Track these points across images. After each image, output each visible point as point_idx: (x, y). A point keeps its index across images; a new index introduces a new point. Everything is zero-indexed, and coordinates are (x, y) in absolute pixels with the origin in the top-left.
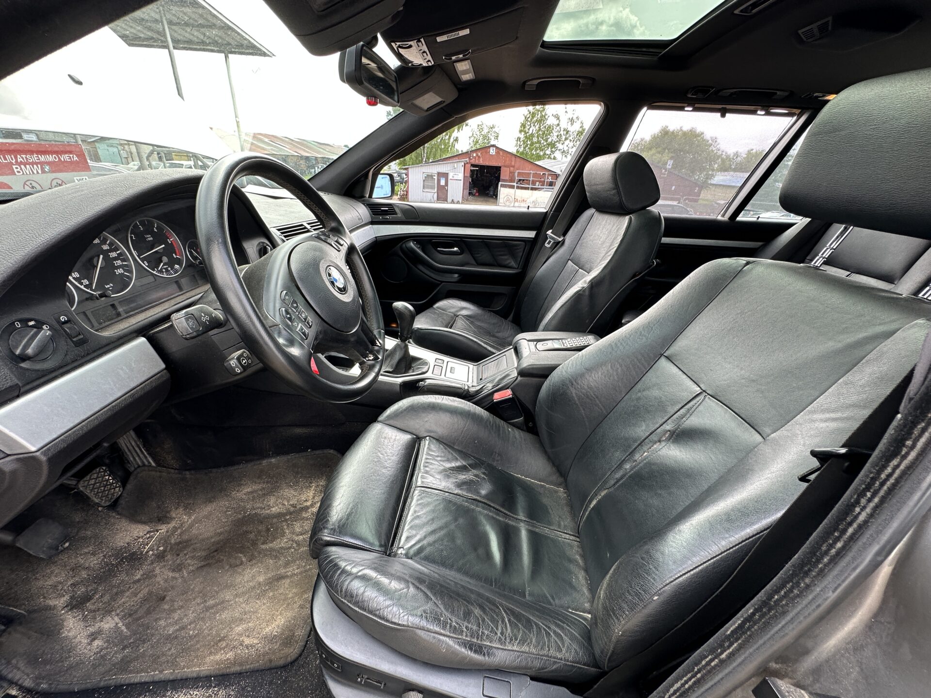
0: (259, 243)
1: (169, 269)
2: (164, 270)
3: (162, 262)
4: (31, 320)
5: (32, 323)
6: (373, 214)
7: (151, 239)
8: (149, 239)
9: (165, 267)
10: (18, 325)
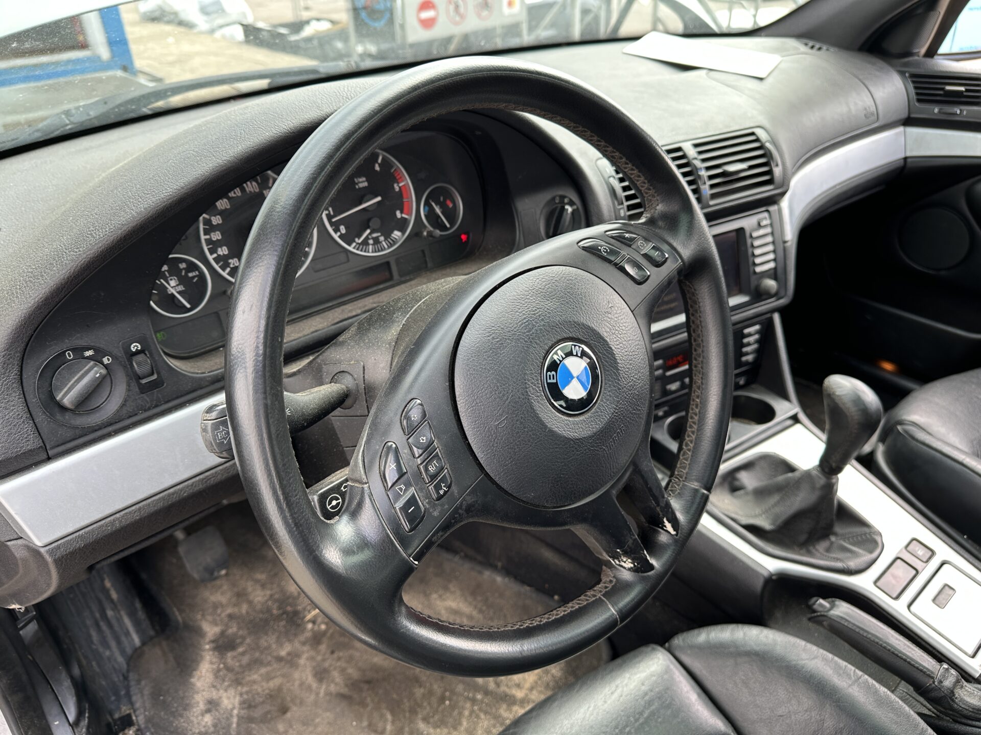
0: (553, 199)
1: (382, 238)
2: (371, 242)
3: (368, 227)
4: (88, 349)
5: (89, 353)
6: (919, 101)
7: (366, 184)
8: (361, 185)
9: (375, 235)
10: (70, 356)
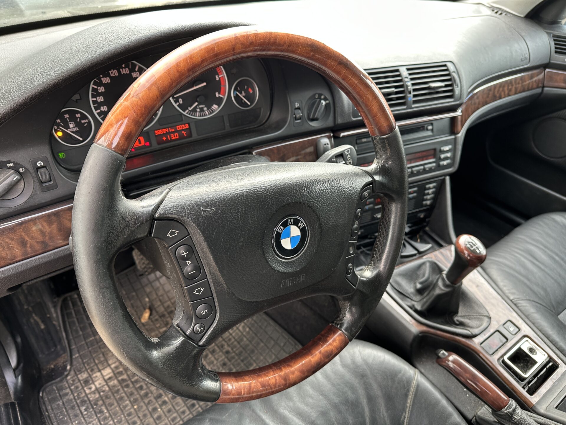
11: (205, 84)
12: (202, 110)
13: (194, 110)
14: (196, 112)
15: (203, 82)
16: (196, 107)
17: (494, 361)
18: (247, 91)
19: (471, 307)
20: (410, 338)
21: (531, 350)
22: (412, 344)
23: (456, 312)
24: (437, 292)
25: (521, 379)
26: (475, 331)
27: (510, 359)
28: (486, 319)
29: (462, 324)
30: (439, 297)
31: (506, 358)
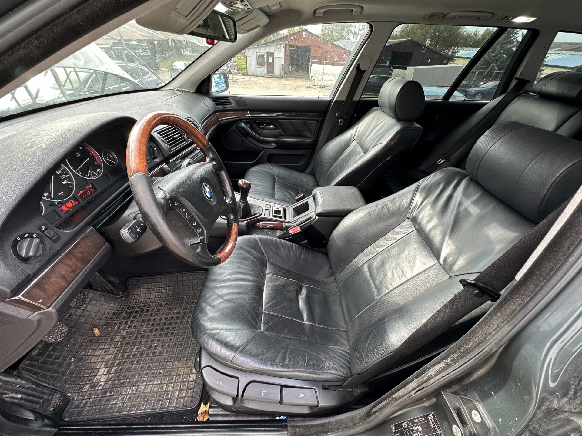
11: (88, 159)
12: (93, 174)
13: (90, 176)
14: (91, 176)
15: (87, 159)
16: (90, 174)
17: (271, 217)
18: (109, 157)
19: (253, 208)
20: (245, 227)
21: (277, 208)
22: (247, 230)
23: (251, 212)
24: (242, 207)
25: (280, 217)
26: (260, 213)
27: (275, 214)
28: (260, 208)
29: (255, 214)
30: (243, 208)
31: (273, 214)
